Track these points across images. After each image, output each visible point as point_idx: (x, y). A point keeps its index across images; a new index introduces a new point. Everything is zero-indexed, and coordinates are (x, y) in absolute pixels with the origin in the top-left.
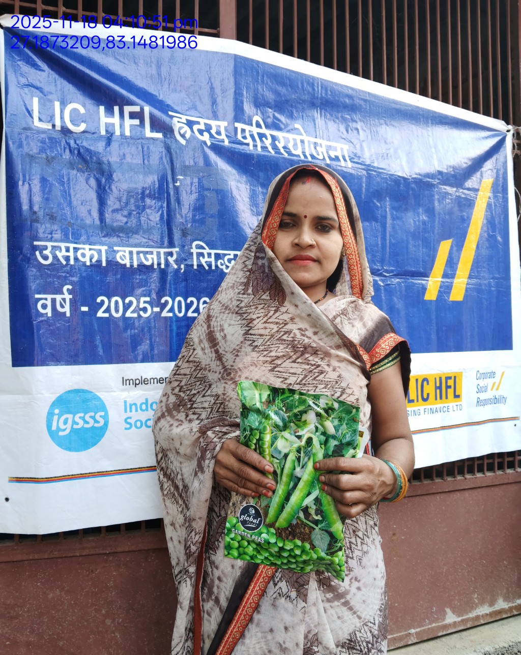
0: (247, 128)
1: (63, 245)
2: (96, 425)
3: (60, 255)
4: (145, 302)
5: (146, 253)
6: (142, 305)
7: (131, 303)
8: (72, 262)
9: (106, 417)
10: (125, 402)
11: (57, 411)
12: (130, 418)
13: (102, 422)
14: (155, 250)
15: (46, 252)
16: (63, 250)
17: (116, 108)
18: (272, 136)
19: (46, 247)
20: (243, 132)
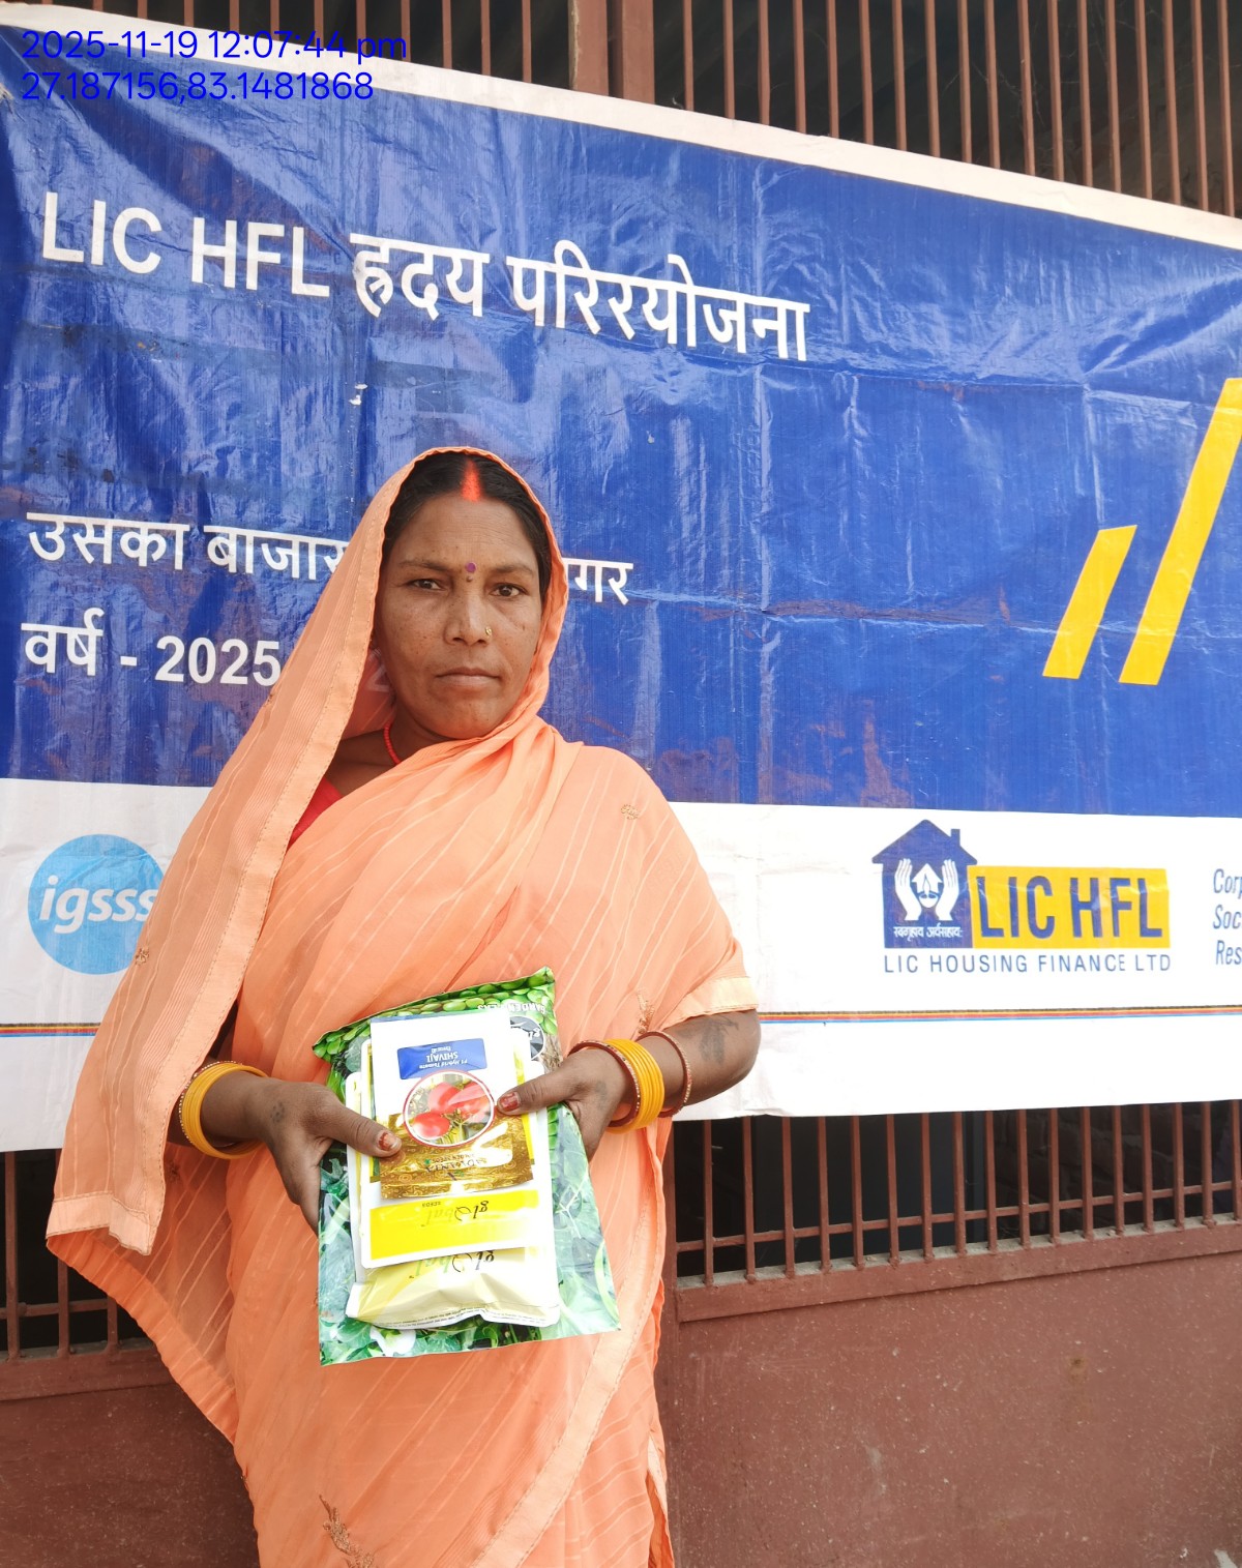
0: (541, 267)
1: (89, 522)
2: (140, 917)
3: (81, 542)
4: (267, 652)
5: (273, 544)
6: (259, 660)
7: (235, 651)
8: (107, 559)
14: (296, 539)
15: (53, 536)
16: (90, 532)
17: (231, 226)
18: (602, 286)
19: (53, 526)
20: (529, 276)
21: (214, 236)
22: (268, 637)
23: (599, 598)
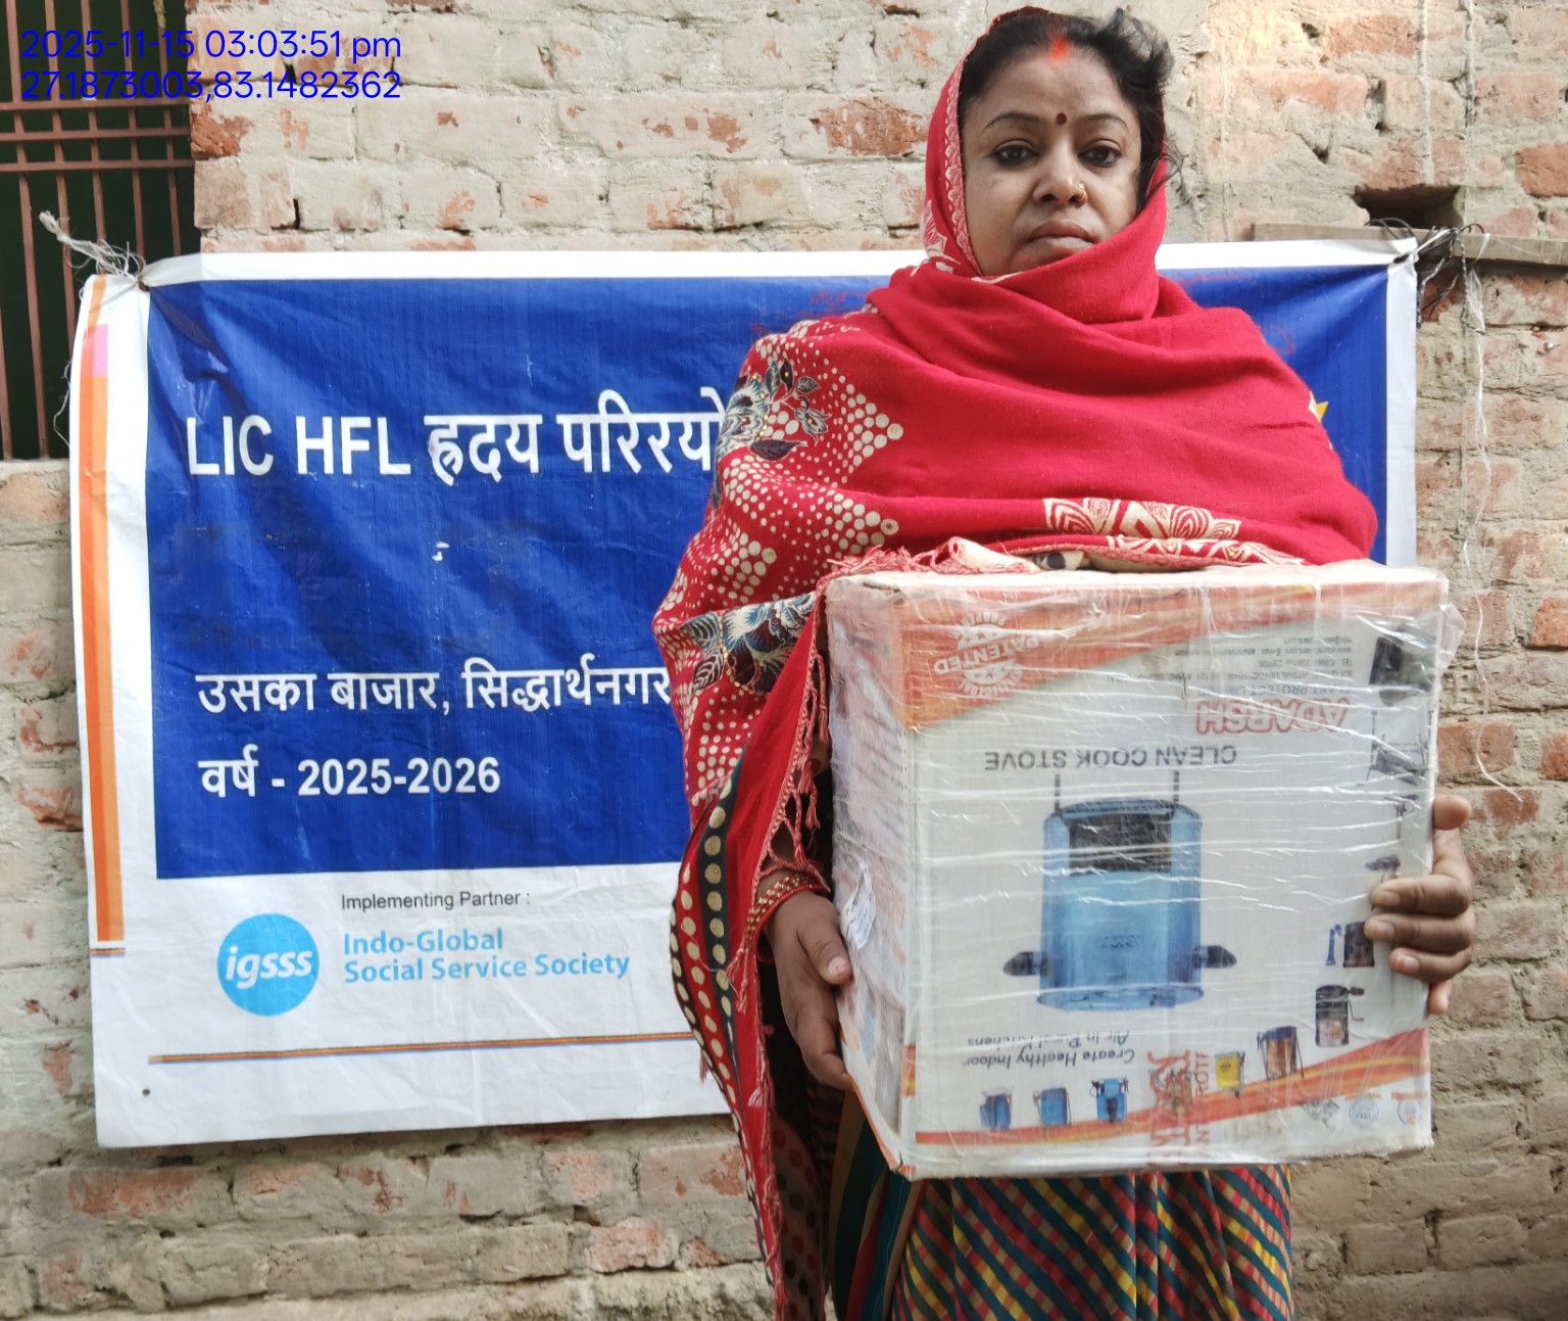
0: (585, 420)
1: (241, 679)
2: (299, 973)
3: (237, 696)
4: (380, 768)
5: (380, 683)
6: (375, 774)
7: (357, 769)
8: (257, 707)
9: (314, 960)
10: (347, 937)
11: (234, 949)
12: (355, 963)
13: (308, 969)
14: (397, 677)
15: (214, 692)
16: (242, 686)
17: (327, 422)
18: (640, 426)
19: (214, 685)
20: (577, 430)
21: (314, 431)
22: (381, 756)
23: (645, 700)
